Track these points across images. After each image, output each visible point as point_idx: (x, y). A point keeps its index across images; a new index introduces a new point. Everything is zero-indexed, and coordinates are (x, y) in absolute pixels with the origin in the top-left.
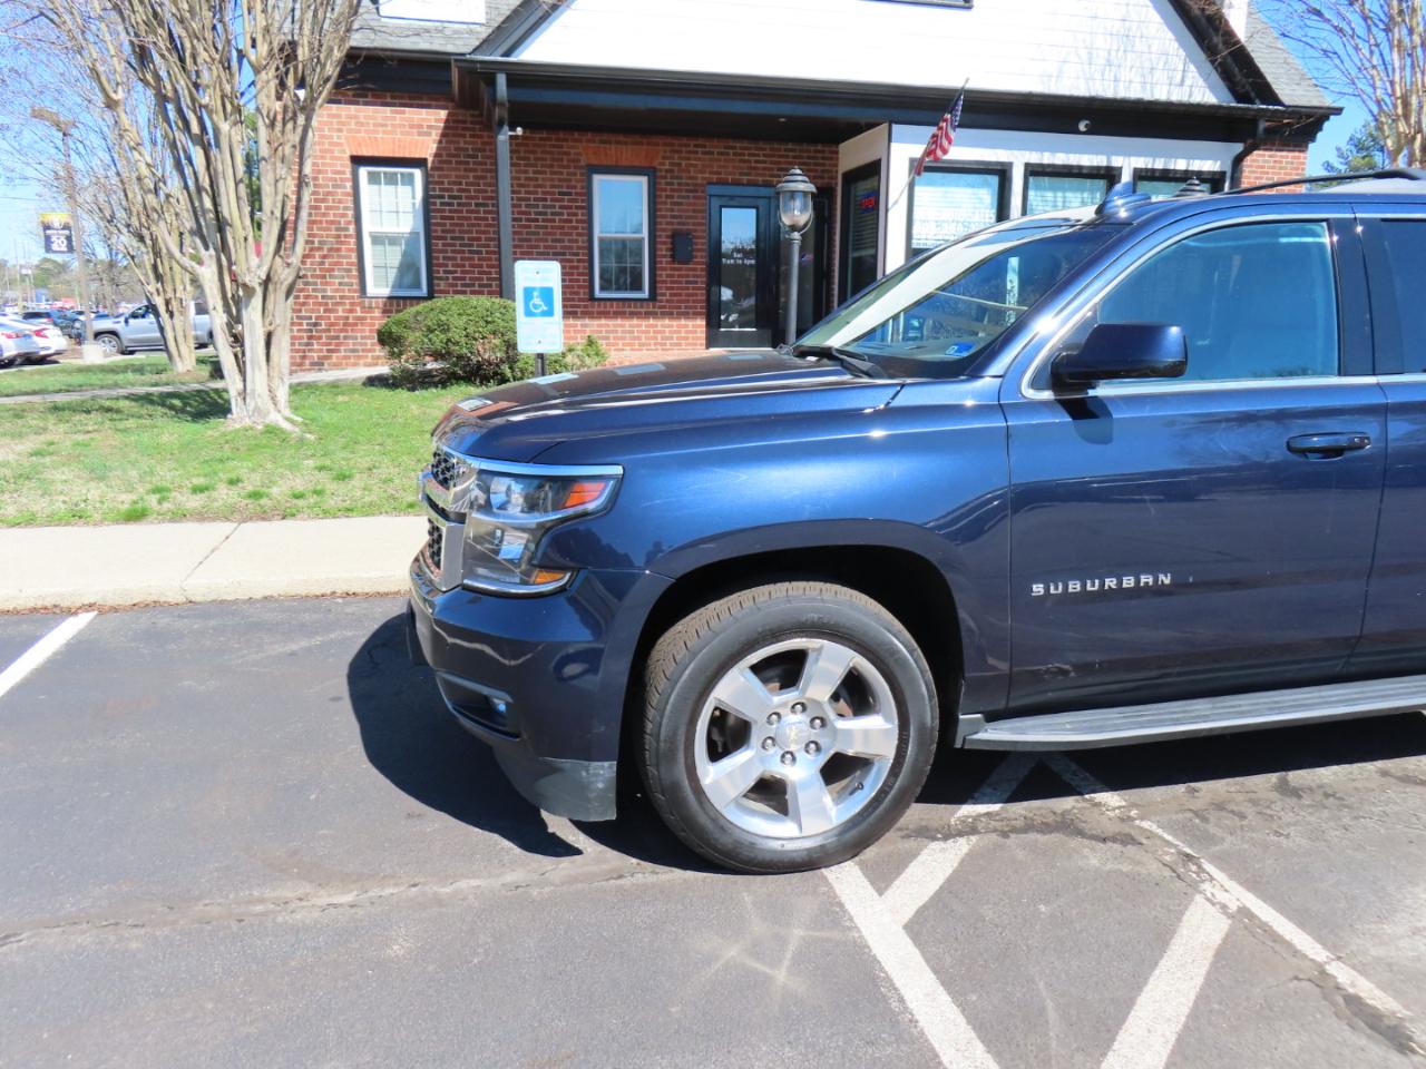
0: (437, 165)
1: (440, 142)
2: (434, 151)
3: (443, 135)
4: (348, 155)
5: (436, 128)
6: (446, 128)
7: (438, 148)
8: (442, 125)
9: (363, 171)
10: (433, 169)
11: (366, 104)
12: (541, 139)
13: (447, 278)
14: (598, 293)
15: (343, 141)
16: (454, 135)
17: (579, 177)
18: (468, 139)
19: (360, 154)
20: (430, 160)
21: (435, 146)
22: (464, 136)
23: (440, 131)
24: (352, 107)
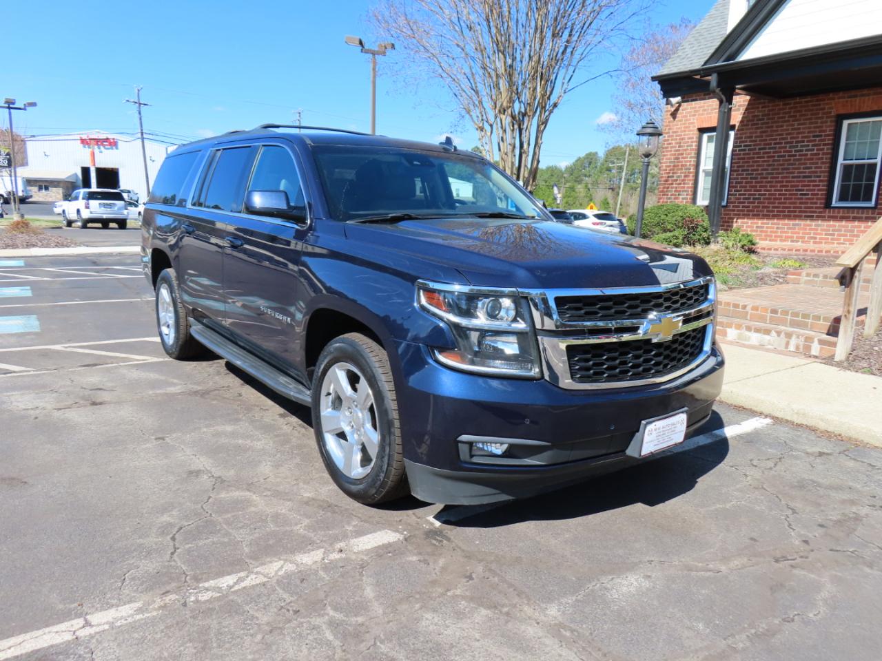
0: (740, 128)
1: (744, 113)
2: (740, 119)
3: (746, 110)
4: (696, 128)
5: (744, 105)
6: (748, 104)
7: (743, 117)
8: (747, 103)
9: (705, 136)
10: (738, 130)
11: (709, 98)
12: (806, 102)
13: (736, 195)
14: (834, 203)
15: (695, 121)
16: (753, 108)
17: (829, 124)
18: (760, 109)
19: (702, 127)
20: (737, 125)
21: (741, 116)
22: (758, 108)
23: (745, 107)
24: (702, 102)
